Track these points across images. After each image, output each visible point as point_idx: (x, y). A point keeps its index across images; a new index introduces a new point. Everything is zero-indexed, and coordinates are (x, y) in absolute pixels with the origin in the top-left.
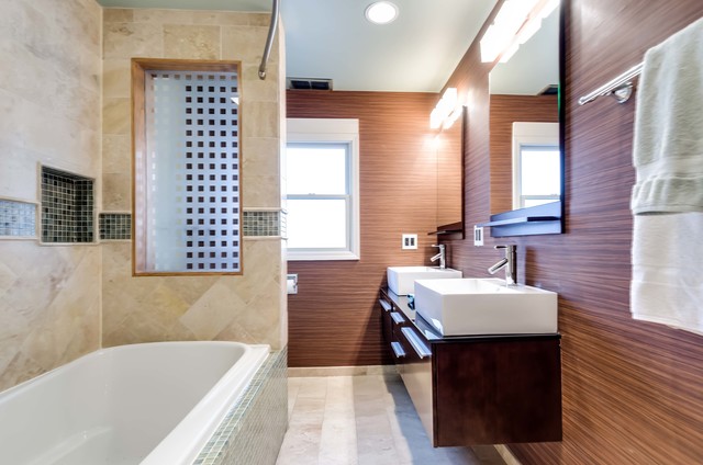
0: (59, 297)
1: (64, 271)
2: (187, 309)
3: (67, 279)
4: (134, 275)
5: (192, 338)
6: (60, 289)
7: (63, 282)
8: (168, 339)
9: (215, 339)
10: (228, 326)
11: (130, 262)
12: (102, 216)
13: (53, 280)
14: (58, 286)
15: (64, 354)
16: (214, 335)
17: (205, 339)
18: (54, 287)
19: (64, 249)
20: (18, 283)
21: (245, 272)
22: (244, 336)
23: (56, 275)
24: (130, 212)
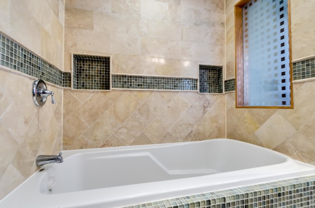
0: (207, 114)
1: (209, 104)
2: (258, 127)
3: (210, 107)
4: (236, 107)
5: (261, 145)
6: (207, 110)
7: (208, 108)
8: (249, 142)
9: (275, 149)
10: (283, 143)
11: (235, 102)
12: (225, 82)
13: (204, 107)
14: (206, 109)
15: (209, 136)
16: (274, 147)
17: (269, 148)
18: (205, 109)
19: (208, 96)
20: (191, 106)
21: (295, 107)
22: (295, 154)
23: (205, 105)
24: (234, 78)
